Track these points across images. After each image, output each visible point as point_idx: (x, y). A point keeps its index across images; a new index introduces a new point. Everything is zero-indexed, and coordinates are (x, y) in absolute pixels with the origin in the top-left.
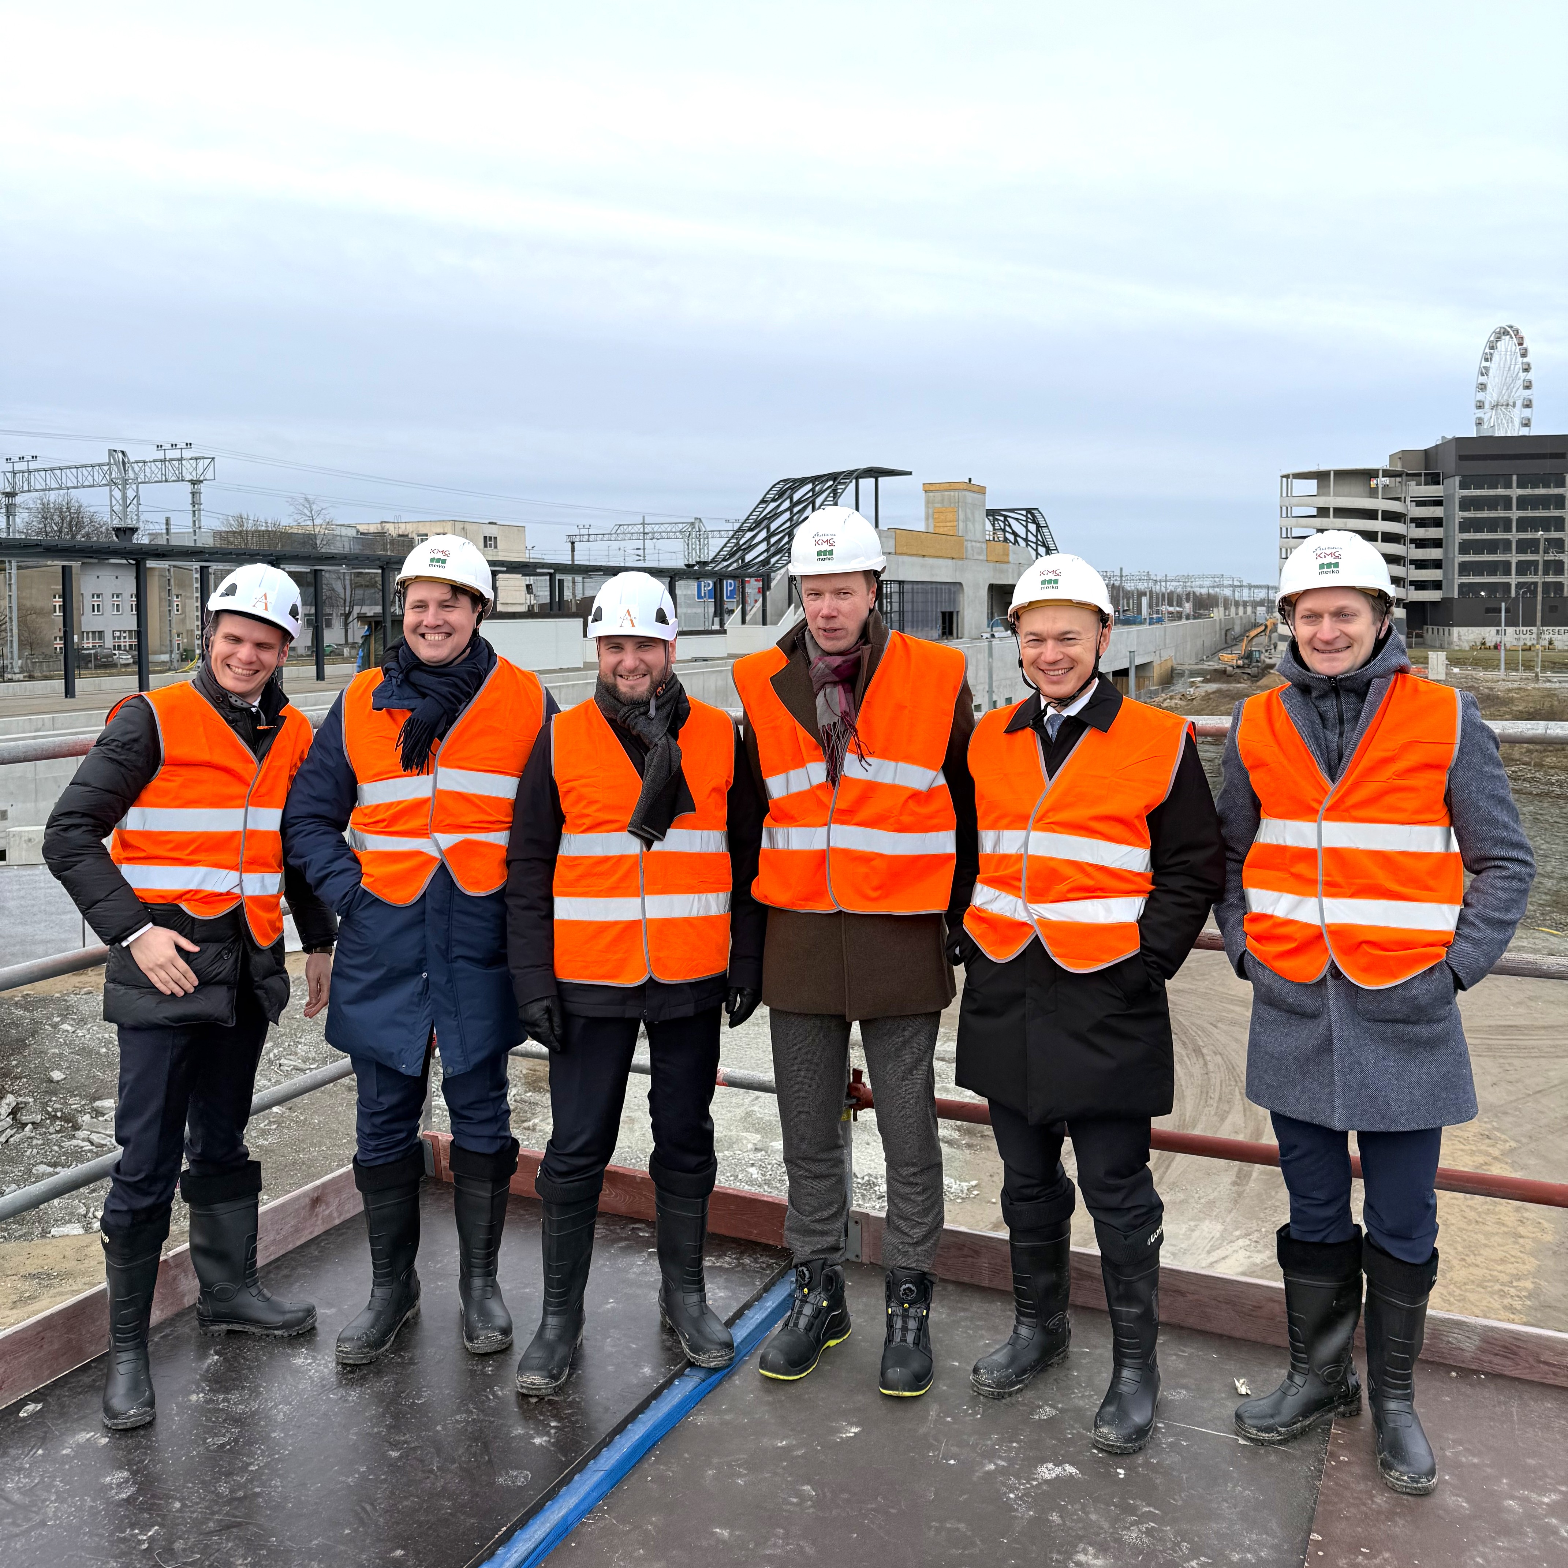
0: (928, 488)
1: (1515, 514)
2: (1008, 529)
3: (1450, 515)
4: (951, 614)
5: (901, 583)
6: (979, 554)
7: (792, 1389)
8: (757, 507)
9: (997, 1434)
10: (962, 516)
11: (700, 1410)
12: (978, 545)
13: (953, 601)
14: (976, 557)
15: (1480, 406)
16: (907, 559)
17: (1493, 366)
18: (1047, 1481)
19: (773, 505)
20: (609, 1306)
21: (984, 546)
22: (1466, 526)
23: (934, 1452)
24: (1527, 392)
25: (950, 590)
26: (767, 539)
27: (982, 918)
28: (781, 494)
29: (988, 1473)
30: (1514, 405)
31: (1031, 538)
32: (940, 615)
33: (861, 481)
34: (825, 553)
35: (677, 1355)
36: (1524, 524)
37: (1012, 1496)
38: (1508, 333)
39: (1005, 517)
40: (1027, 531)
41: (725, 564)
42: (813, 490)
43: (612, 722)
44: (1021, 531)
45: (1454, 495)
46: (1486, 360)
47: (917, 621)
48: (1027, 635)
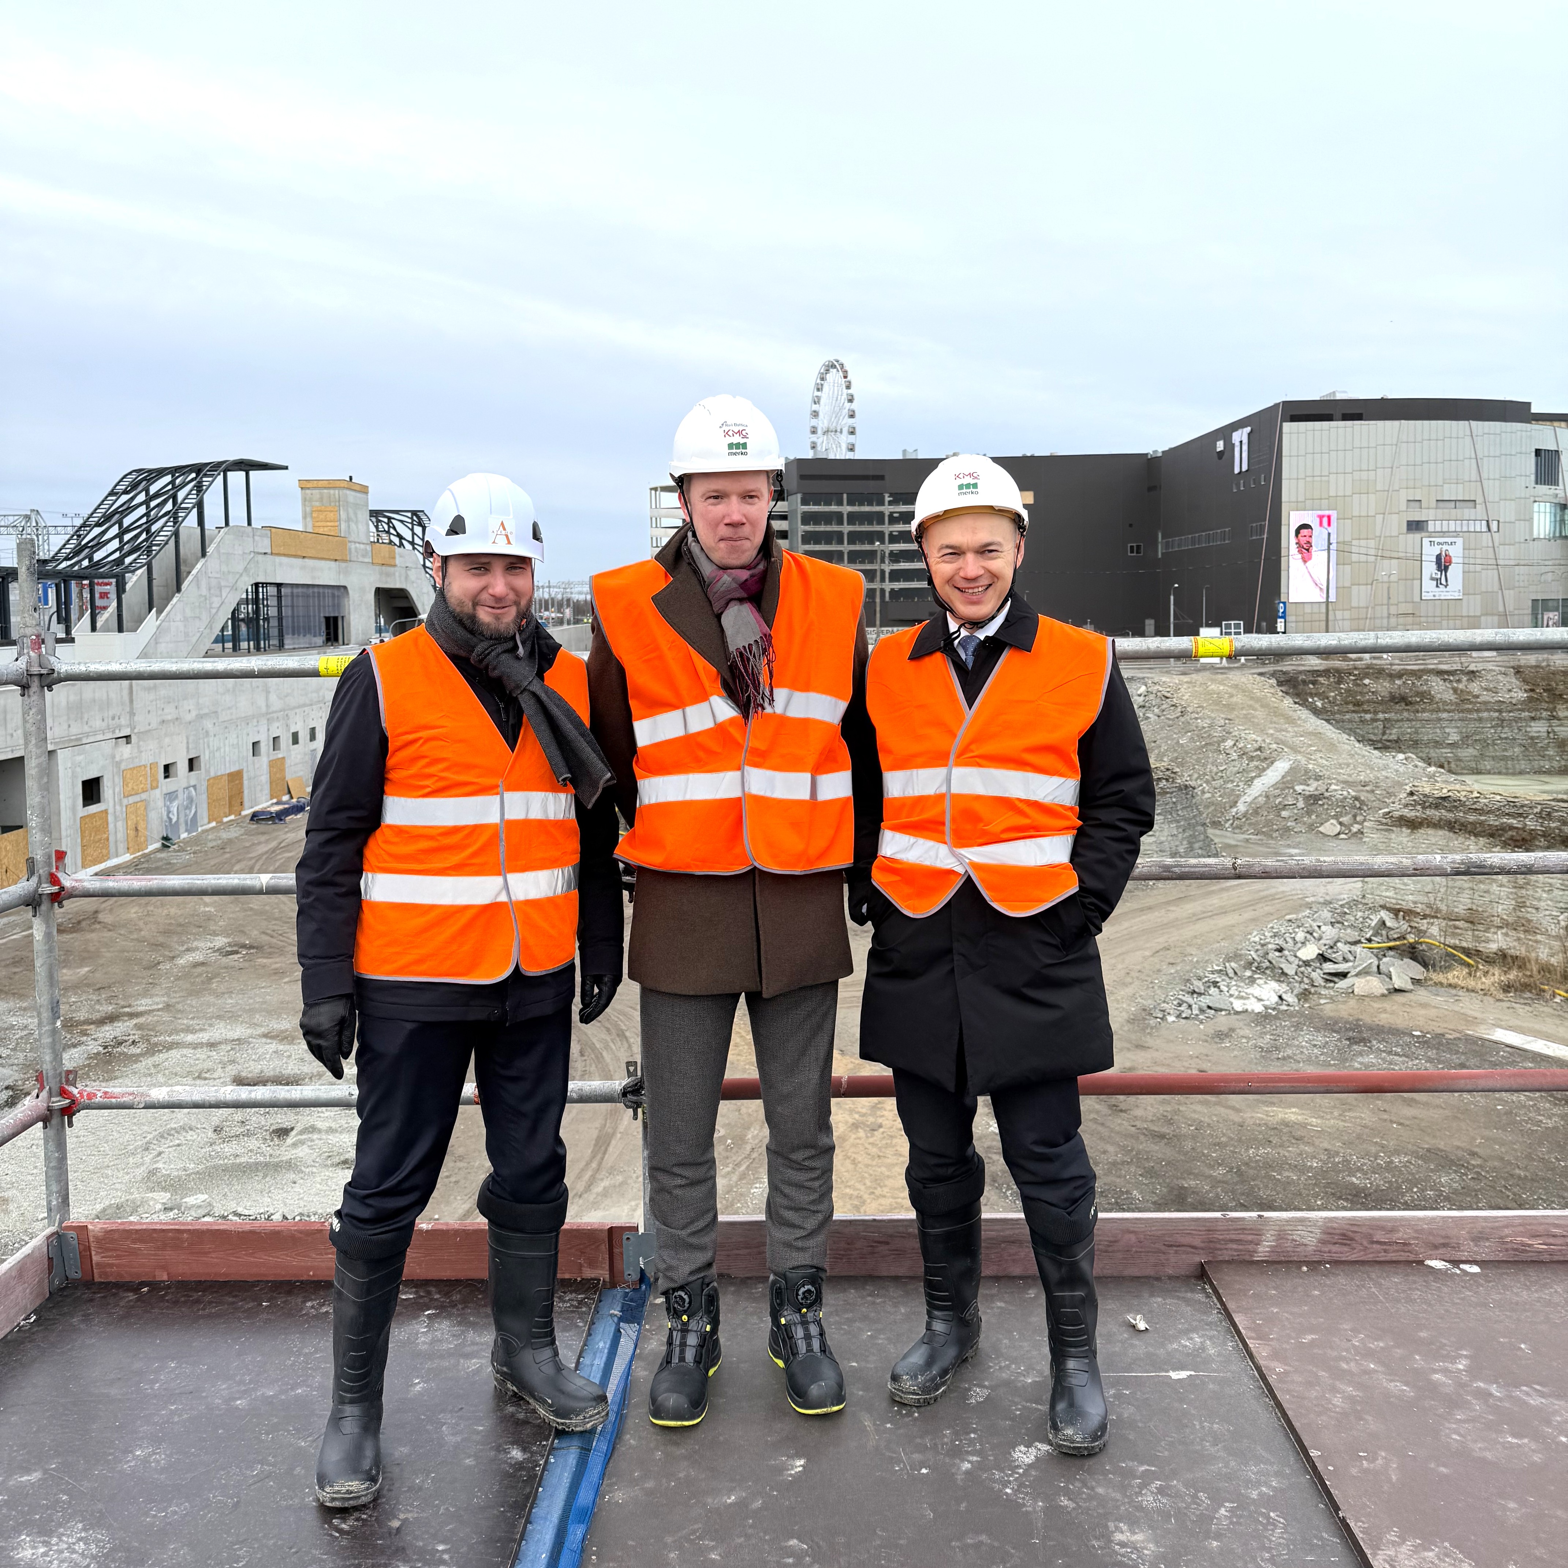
0: (305, 485)
1: (846, 528)
2: (392, 531)
3: (794, 529)
4: (336, 619)
5: (279, 586)
6: (364, 556)
7: (699, 1434)
8: (105, 499)
9: (948, 1428)
10: (343, 515)
11: (611, 1485)
12: (362, 546)
13: (338, 606)
14: (361, 559)
15: (814, 431)
16: (285, 560)
17: (824, 395)
18: (1030, 1466)
19: (125, 498)
20: (418, 1388)
21: (369, 548)
22: (808, 538)
23: (899, 1465)
24: (851, 421)
25: (333, 596)
26: (120, 536)
27: (895, 868)
28: (134, 486)
29: (967, 1472)
30: (841, 432)
31: (417, 541)
32: (323, 620)
33: (229, 474)
34: (738, 446)
35: (539, 1426)
36: (854, 537)
37: (1008, 1491)
38: (835, 367)
39: (389, 518)
40: (414, 534)
41: (69, 563)
42: (172, 482)
43: (455, 659)
44: (407, 534)
45: (796, 510)
46: (818, 390)
47: (299, 627)
48: (941, 548)
